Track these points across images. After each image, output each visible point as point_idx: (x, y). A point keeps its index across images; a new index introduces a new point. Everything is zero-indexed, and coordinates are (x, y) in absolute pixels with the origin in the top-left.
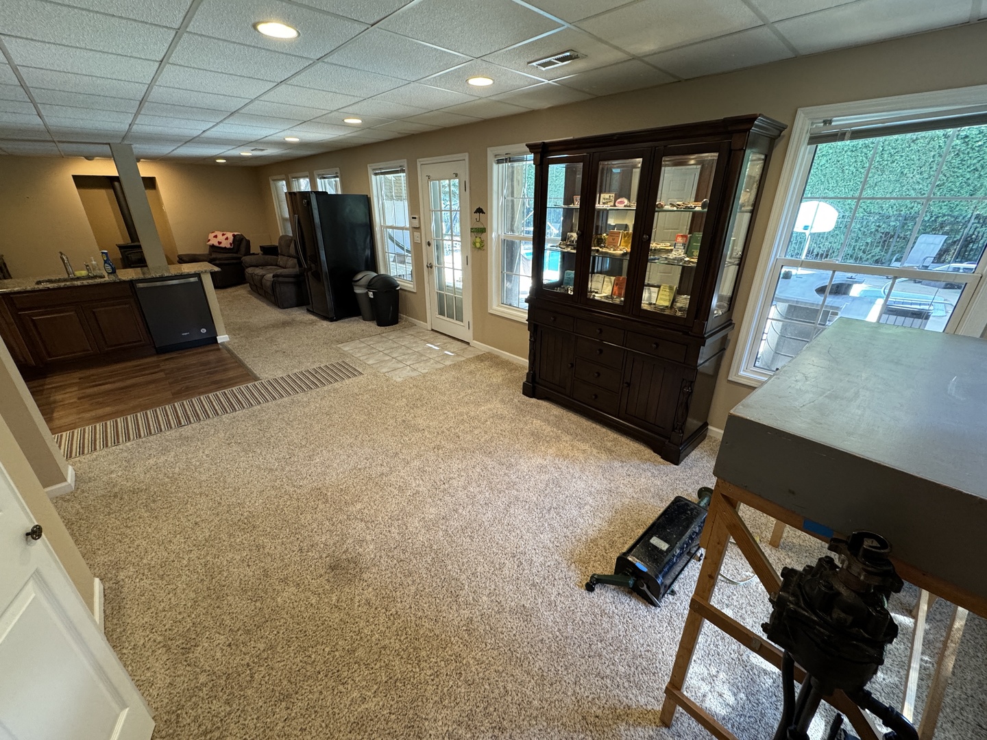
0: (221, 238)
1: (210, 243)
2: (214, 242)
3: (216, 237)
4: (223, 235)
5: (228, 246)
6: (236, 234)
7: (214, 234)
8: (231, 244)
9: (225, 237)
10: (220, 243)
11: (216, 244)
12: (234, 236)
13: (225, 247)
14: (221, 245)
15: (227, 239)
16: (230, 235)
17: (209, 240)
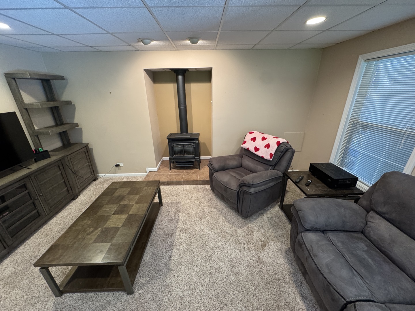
0: (260, 144)
1: (245, 146)
2: (250, 146)
3: (254, 139)
4: (264, 139)
5: (267, 157)
6: (282, 140)
7: (252, 136)
8: (271, 155)
9: (266, 142)
10: (257, 149)
11: (252, 150)
12: (279, 144)
13: (262, 157)
14: (257, 153)
15: (268, 146)
16: (273, 142)
17: (245, 142)
